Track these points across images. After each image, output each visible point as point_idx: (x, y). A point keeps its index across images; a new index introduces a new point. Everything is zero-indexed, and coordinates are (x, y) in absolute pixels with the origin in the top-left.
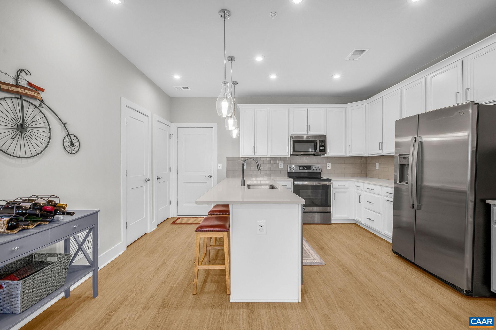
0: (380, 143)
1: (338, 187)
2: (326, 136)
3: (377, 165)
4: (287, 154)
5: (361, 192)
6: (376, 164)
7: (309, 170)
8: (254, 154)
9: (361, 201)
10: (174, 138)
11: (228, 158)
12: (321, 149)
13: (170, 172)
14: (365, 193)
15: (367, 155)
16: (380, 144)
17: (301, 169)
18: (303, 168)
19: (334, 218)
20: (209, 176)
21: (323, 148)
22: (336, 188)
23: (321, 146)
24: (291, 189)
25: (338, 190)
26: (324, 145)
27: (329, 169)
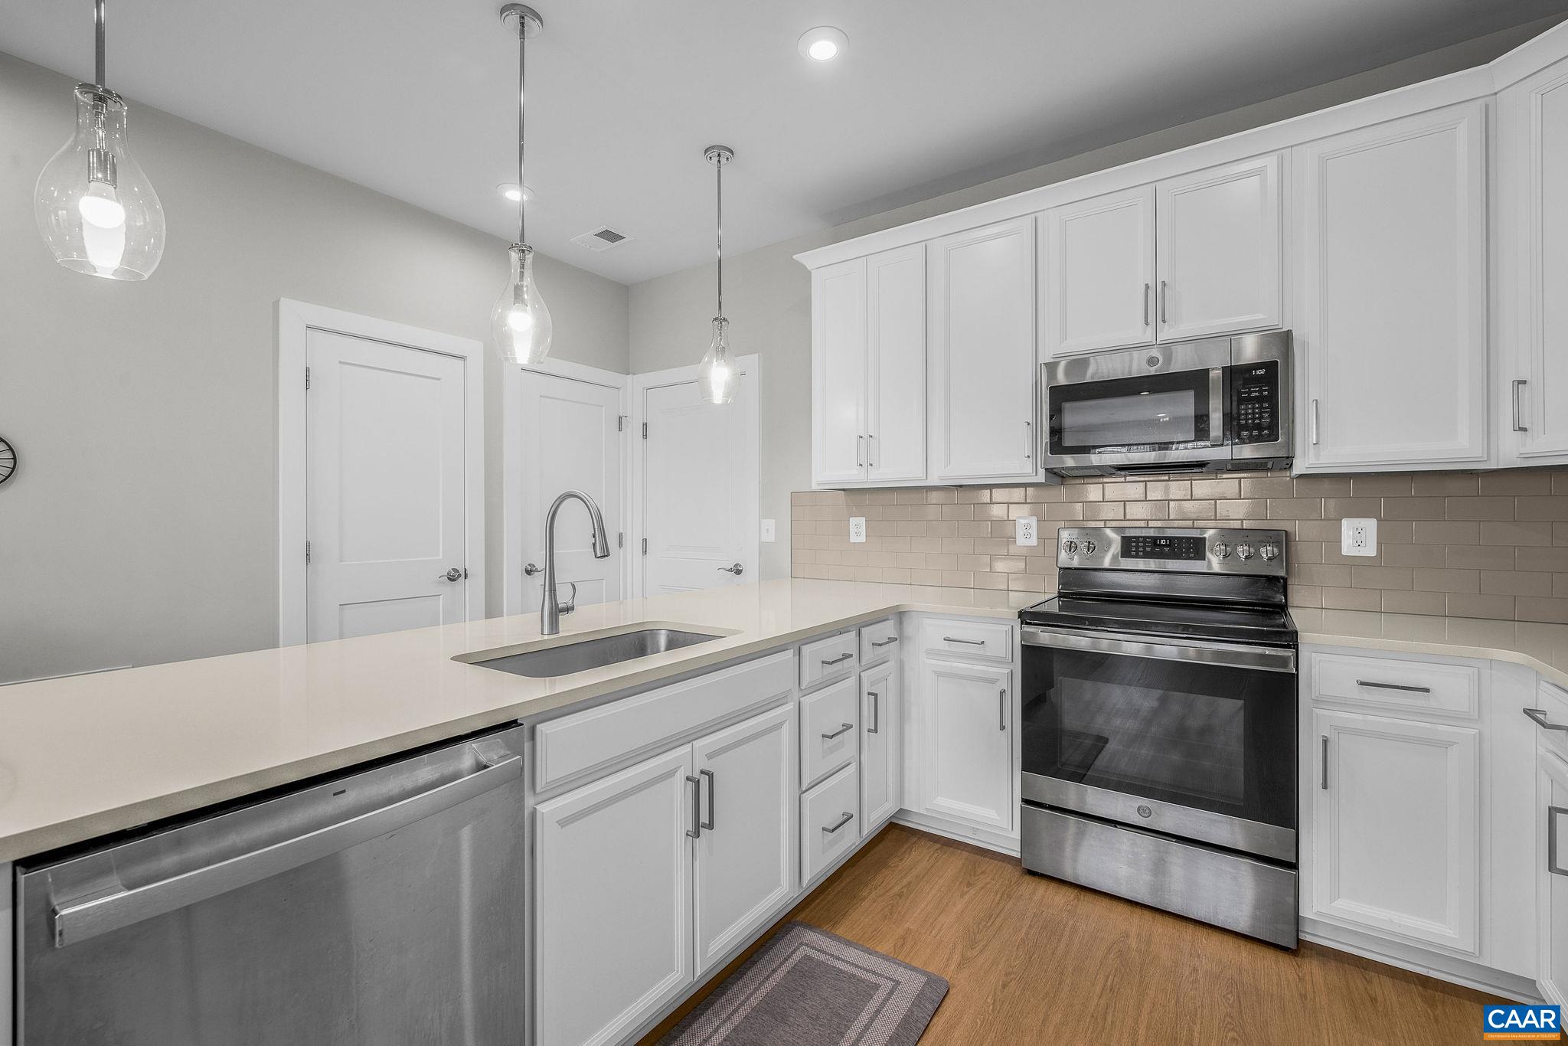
1: (1358, 692)
2: (1291, 334)
4: (1028, 468)
7: (1192, 558)
8: (864, 476)
10: (633, 429)
11: (795, 496)
12: (1246, 428)
13: (621, 550)
17: (1137, 552)
18: (1148, 549)
19: (1318, 913)
20: (730, 570)
21: (1266, 415)
22: (1344, 704)
23: (1246, 409)
24: (1006, 666)
25: (1360, 717)
26: (1272, 399)
27: (1356, 564)
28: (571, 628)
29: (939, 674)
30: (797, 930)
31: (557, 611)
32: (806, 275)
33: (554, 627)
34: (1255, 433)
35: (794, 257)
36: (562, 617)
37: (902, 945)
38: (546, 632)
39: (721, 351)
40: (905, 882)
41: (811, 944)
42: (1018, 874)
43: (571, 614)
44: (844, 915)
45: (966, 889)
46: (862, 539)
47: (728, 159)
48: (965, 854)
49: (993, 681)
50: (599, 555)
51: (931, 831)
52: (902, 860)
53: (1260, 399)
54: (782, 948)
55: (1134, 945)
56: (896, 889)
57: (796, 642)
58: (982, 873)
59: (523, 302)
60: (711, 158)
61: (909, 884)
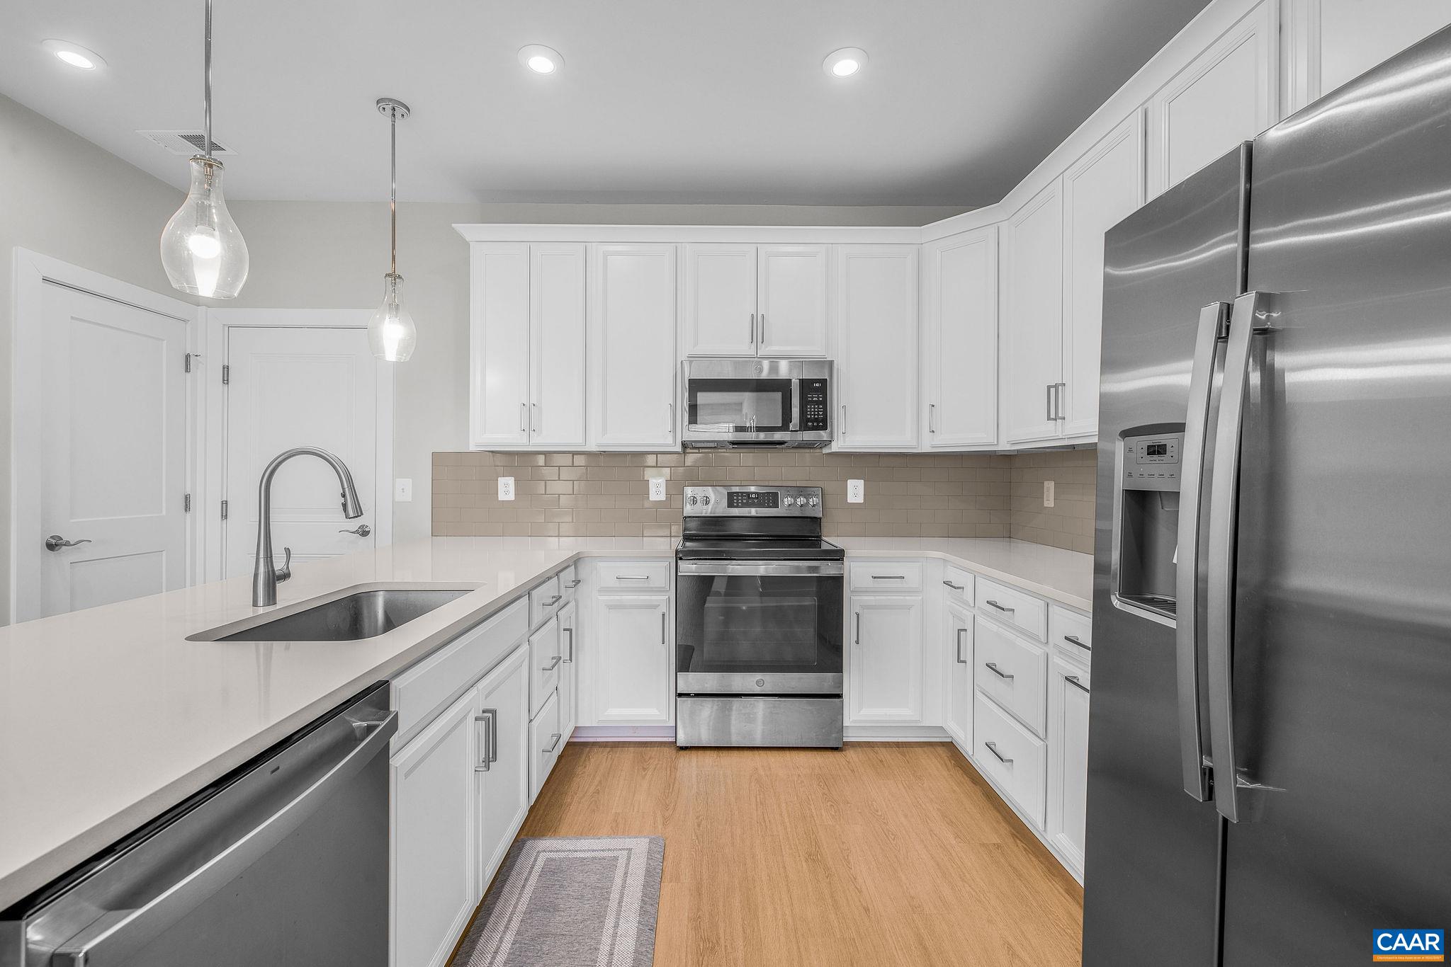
0: (1049, 388)
1: (870, 583)
2: (831, 363)
3: (1050, 486)
4: (670, 440)
5: (968, 615)
6: (1046, 483)
7: (771, 507)
8: (525, 441)
9: (967, 654)
10: (208, 372)
11: (438, 459)
12: (808, 420)
13: (188, 515)
14: (979, 620)
15: (1004, 446)
16: (1053, 390)
17: (737, 503)
18: (744, 501)
19: (855, 721)
20: (356, 532)
21: (821, 413)
22: (866, 591)
23: (811, 408)
24: (664, 594)
25: (872, 598)
26: (824, 403)
27: (855, 506)
28: (292, 597)
29: (611, 607)
30: (529, 843)
31: (274, 579)
32: (466, 245)
33: (271, 597)
34: (815, 424)
35: (453, 225)
36: (280, 586)
37: (617, 825)
38: (261, 602)
39: (395, 308)
40: (596, 782)
41: (545, 849)
42: (674, 752)
43: (287, 582)
44: (560, 821)
45: (644, 773)
46: (511, 497)
47: (403, 115)
48: (632, 749)
49: (656, 607)
50: (352, 515)
51: (599, 740)
52: (585, 767)
53: (818, 403)
54: (523, 862)
55: (763, 773)
56: (592, 789)
57: (526, 591)
58: (650, 758)
59: (210, 224)
60: (384, 109)
61: (600, 782)
